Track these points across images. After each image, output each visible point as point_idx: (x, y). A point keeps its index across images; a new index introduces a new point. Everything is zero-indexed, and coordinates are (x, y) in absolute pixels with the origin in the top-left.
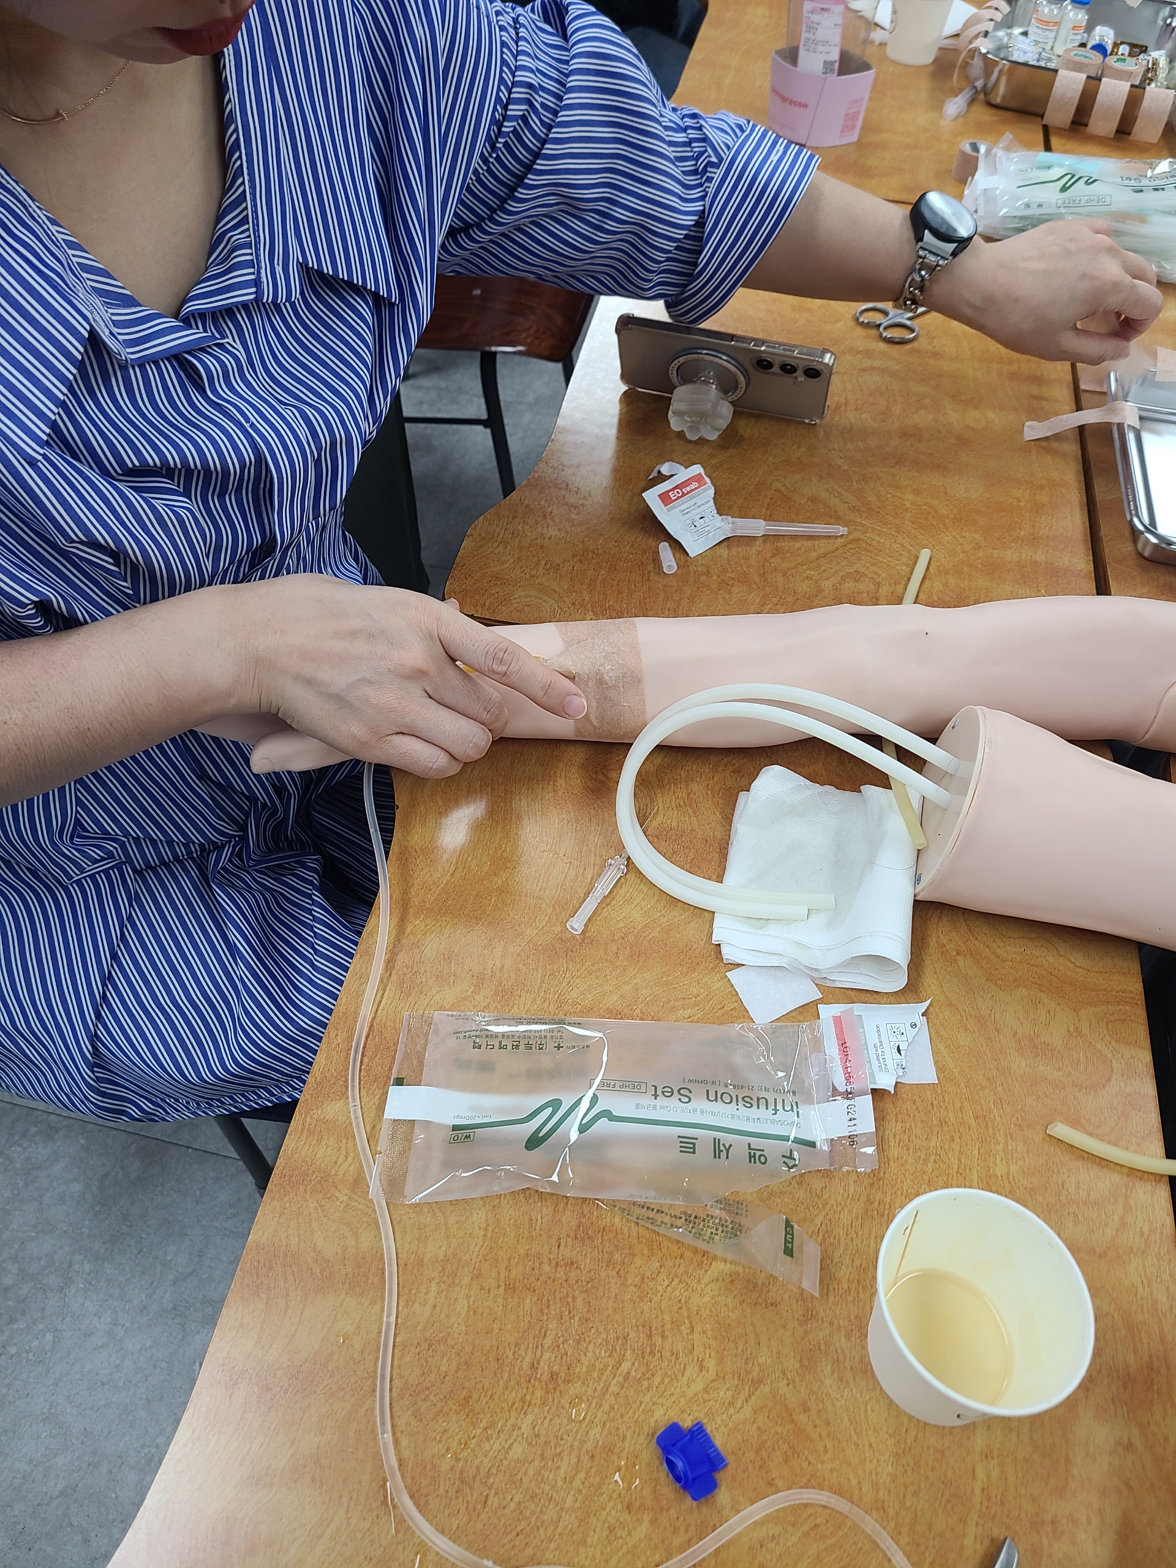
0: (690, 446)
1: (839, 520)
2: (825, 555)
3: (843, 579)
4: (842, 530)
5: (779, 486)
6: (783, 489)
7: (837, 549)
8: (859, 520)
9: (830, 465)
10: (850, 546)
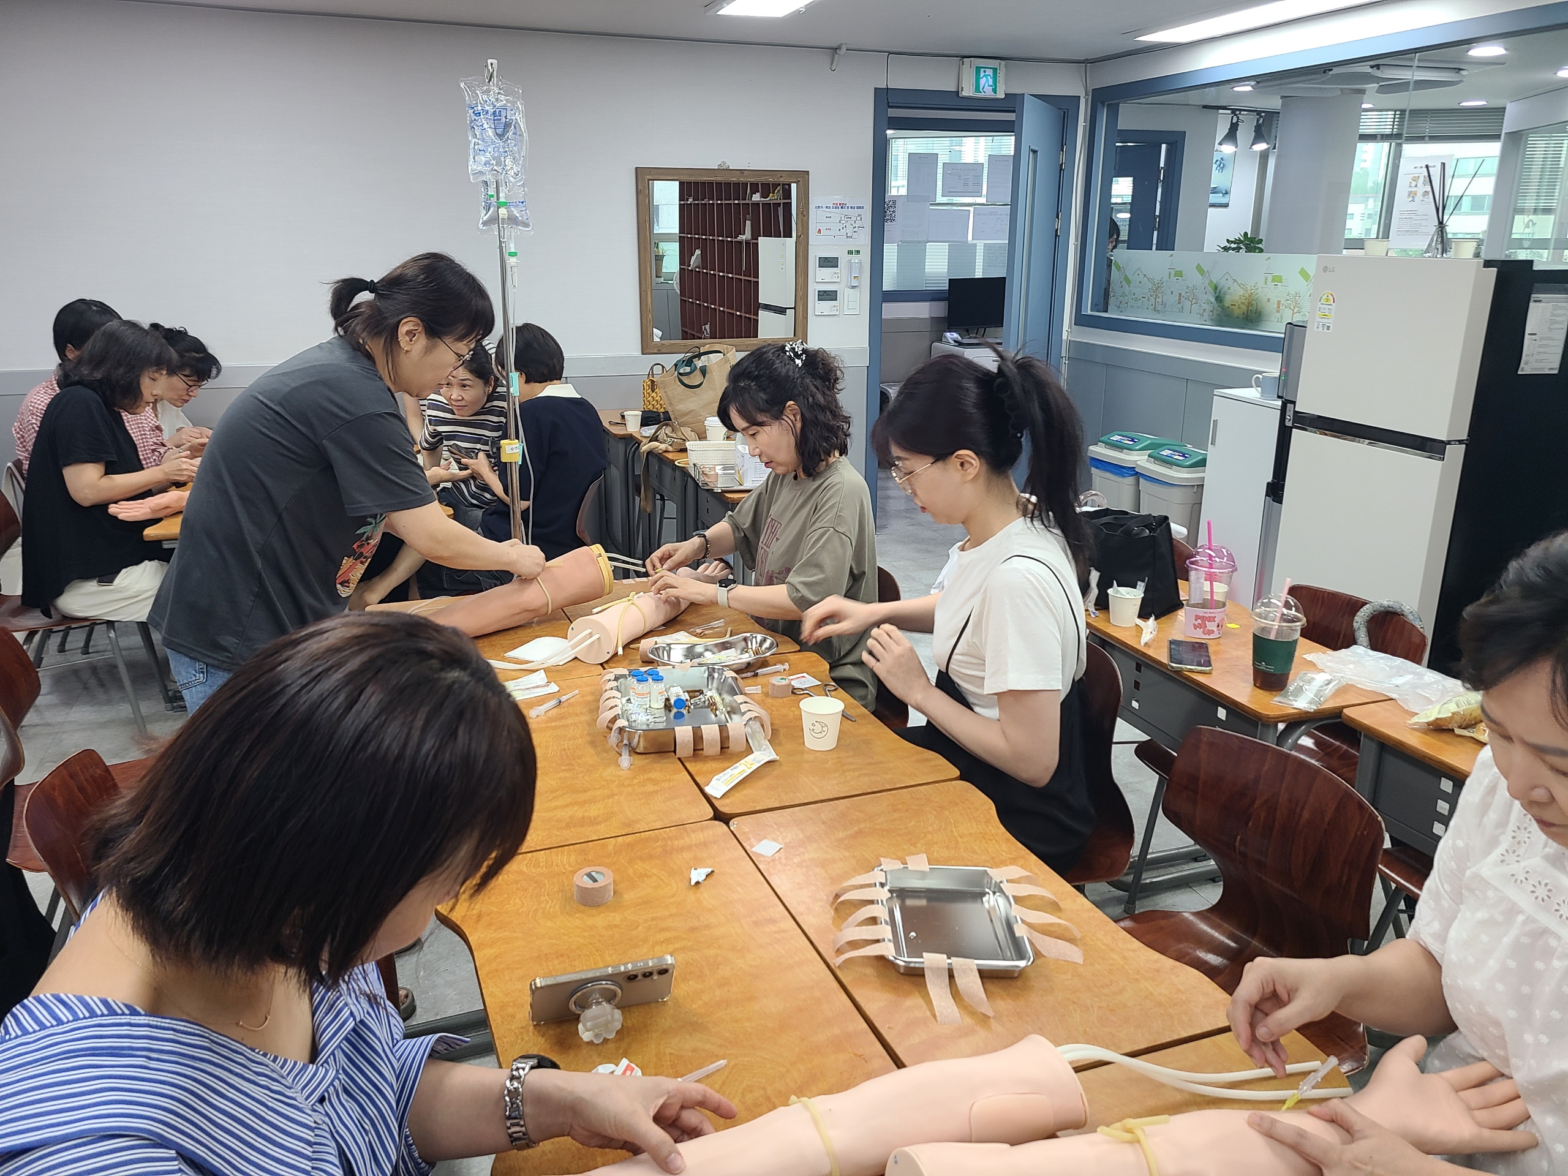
0: (600, 1047)
1: (718, 1058)
2: (724, 1083)
3: (743, 1094)
4: (723, 1062)
5: (668, 1051)
6: (673, 1051)
7: (728, 1077)
8: (728, 1052)
9: (690, 1023)
10: (734, 1070)
